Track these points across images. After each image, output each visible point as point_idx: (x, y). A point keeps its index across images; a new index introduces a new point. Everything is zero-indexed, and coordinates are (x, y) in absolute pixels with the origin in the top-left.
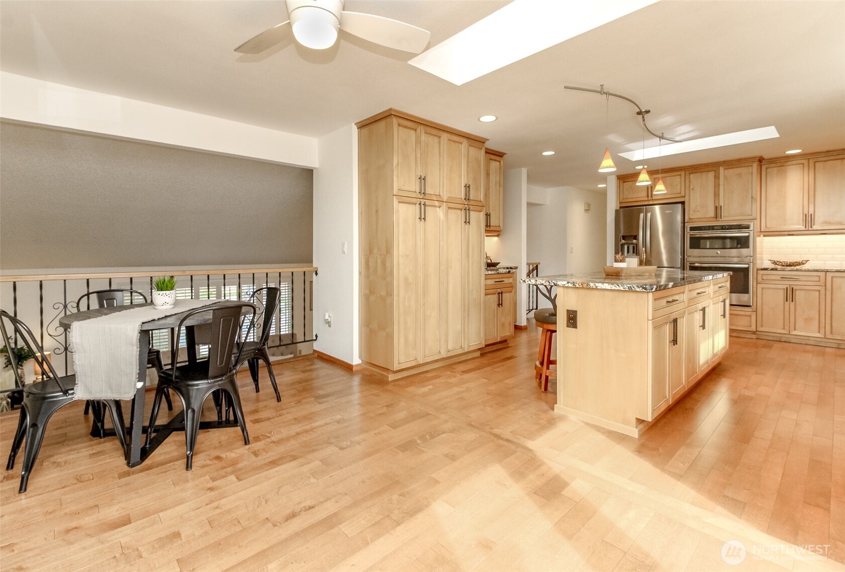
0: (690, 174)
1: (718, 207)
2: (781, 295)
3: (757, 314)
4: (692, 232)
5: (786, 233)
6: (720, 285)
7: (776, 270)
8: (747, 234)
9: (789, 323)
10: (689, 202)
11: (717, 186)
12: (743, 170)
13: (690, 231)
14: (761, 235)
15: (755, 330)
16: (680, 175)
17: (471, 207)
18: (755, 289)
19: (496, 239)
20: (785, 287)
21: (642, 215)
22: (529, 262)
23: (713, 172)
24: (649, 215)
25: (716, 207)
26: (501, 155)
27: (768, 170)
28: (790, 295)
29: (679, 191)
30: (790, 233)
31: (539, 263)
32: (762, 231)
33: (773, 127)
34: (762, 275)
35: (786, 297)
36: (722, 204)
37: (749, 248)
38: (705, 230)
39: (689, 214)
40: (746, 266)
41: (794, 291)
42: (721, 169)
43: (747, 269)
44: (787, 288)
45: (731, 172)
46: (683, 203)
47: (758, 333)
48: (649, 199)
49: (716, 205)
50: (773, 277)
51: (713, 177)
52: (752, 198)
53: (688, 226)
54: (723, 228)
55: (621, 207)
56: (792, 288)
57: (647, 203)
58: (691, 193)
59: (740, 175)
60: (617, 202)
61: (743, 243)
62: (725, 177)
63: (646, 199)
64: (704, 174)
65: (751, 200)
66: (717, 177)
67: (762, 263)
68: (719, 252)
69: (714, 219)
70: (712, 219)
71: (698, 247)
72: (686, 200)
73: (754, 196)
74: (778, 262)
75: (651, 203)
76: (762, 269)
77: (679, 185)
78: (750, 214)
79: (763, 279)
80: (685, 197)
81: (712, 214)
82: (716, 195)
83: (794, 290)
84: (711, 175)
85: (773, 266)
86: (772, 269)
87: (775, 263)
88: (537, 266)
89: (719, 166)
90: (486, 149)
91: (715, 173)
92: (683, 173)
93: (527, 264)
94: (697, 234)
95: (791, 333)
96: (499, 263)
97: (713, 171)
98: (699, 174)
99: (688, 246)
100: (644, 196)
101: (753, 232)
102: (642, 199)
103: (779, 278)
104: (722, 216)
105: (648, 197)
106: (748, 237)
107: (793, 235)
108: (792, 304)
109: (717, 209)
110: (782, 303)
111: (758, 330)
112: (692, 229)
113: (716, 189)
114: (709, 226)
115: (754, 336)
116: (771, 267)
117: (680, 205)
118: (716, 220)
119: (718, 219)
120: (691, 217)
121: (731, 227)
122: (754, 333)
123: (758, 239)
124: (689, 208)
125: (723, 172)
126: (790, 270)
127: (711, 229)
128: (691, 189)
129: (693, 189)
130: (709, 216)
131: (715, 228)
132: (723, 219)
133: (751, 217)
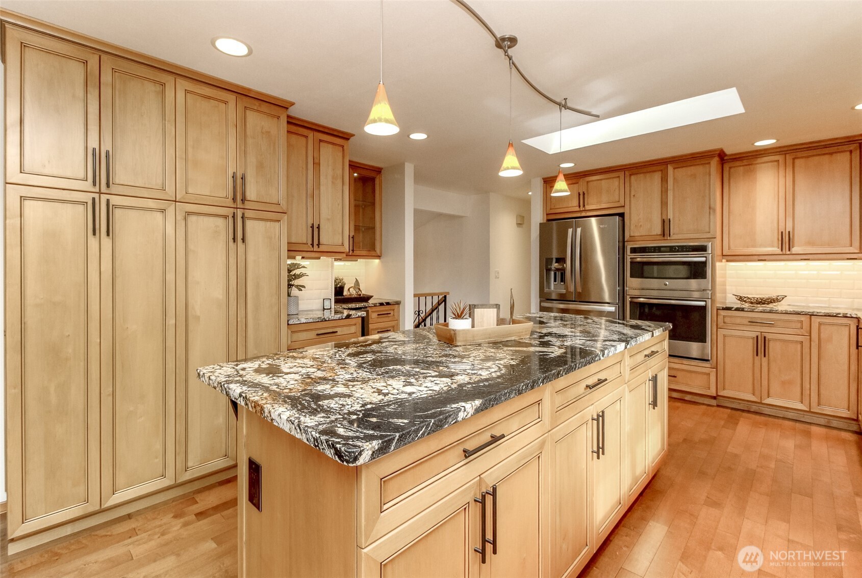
0: (630, 175)
1: (666, 221)
2: (750, 346)
3: (717, 370)
4: (633, 255)
5: (756, 257)
6: (647, 352)
7: (742, 310)
8: (703, 259)
9: (761, 386)
10: (630, 213)
11: (664, 191)
12: (698, 170)
13: (631, 253)
14: (723, 260)
15: (715, 395)
16: (619, 177)
17: (248, 214)
18: (715, 337)
19: (377, 261)
20: (754, 335)
21: (570, 231)
22: (419, 292)
23: (660, 172)
24: (579, 230)
25: (664, 221)
26: (345, 136)
27: (732, 170)
28: (761, 346)
29: (617, 199)
30: (761, 258)
31: (448, 293)
32: (724, 254)
33: (734, 90)
34: (724, 317)
35: (755, 348)
36: (670, 216)
37: (705, 278)
38: (650, 253)
39: (630, 229)
40: (703, 304)
41: (767, 342)
42: (670, 168)
43: (704, 308)
44: (757, 337)
45: (682, 173)
46: (622, 215)
47: (718, 398)
48: (581, 209)
49: (664, 218)
50: (738, 321)
51: (660, 180)
52: (710, 208)
53: (629, 247)
54: (672, 249)
55: (548, 220)
56: (765, 337)
57: (578, 215)
58: (632, 201)
59: (694, 176)
60: (543, 214)
61: (698, 271)
62: (674, 179)
63: (577, 209)
64: (648, 175)
65: (708, 210)
66: (664, 180)
67: (725, 298)
68: (667, 283)
69: (661, 238)
70: (659, 238)
71: (642, 276)
72: (626, 210)
73: (712, 206)
74: (745, 297)
75: (583, 214)
76: (724, 309)
77: (617, 191)
78: (707, 230)
79: (724, 323)
80: (624, 206)
81: (658, 230)
82: (664, 204)
83: (767, 339)
84: (657, 177)
85: (738, 304)
86: (737, 309)
87: (741, 299)
88: (445, 297)
89: (667, 164)
90: (288, 117)
91: (662, 173)
92: (621, 174)
93: (415, 296)
94: (639, 258)
95: (763, 402)
96: (372, 297)
98: (642, 175)
99: (629, 274)
100: (575, 205)
101: (712, 256)
102: (570, 210)
103: (745, 322)
104: (671, 234)
105: (580, 206)
106: (704, 264)
107: (765, 260)
108: (765, 360)
109: (665, 224)
110: (751, 361)
111: (719, 394)
112: (634, 250)
113: (663, 197)
114: (655, 247)
115: (714, 402)
116: (735, 306)
117: (617, 217)
118: (663, 238)
119: (666, 238)
120: (632, 235)
121: (683, 249)
122: (714, 398)
123: (718, 265)
124: (630, 223)
125: (672, 173)
126: (761, 312)
127: (657, 251)
128: (632, 196)
129: (634, 196)
130: (654, 234)
131: (662, 249)
132: (673, 237)
133: (709, 236)
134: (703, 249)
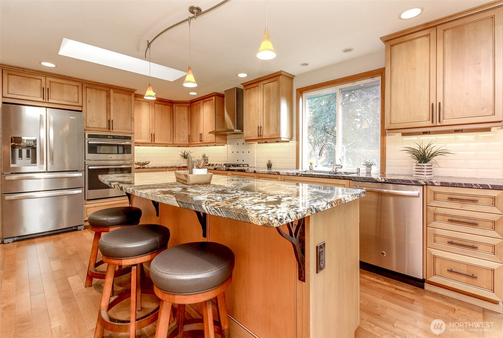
0: (86, 87)
4: (90, 139)
8: (129, 144)
10: (86, 111)
11: (108, 104)
13: (88, 138)
14: (138, 145)
25: (109, 121)
29: (77, 101)
32: (137, 142)
36: (113, 118)
37: (130, 154)
38: (101, 138)
39: (86, 122)
40: (130, 166)
42: (112, 92)
43: (130, 169)
45: (118, 96)
48: (45, 101)
49: (108, 119)
51: (106, 97)
53: (87, 134)
54: (114, 137)
58: (88, 105)
59: (124, 100)
61: (127, 149)
62: (115, 99)
63: (41, 100)
64: (98, 92)
65: (131, 118)
66: (108, 96)
68: (111, 156)
69: (108, 130)
70: (106, 130)
71: (96, 152)
72: (83, 109)
73: (133, 117)
76: (137, 168)
77: (77, 95)
78: (130, 129)
80: (82, 107)
81: (104, 125)
82: (108, 111)
84: (104, 94)
86: (143, 168)
89: (110, 89)
91: (107, 93)
94: (94, 141)
97: (105, 91)
98: (94, 90)
99: (87, 152)
101: (133, 143)
104: (113, 128)
105: (43, 98)
106: (130, 146)
112: (90, 136)
113: (108, 106)
114: (104, 135)
119: (110, 131)
120: (88, 127)
121: (119, 138)
123: (136, 148)
124: (87, 119)
125: (113, 95)
126: (151, 168)
127: (105, 138)
128: (88, 102)
129: (89, 101)
130: (102, 127)
131: (108, 137)
132: (114, 130)
133: (130, 132)
134: (129, 138)
